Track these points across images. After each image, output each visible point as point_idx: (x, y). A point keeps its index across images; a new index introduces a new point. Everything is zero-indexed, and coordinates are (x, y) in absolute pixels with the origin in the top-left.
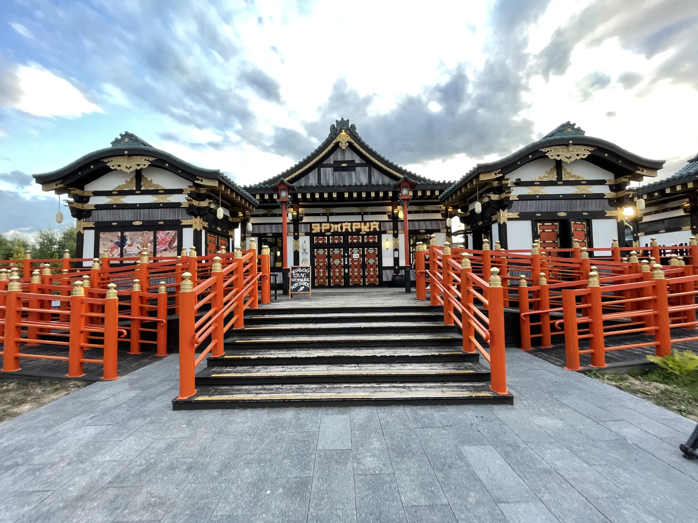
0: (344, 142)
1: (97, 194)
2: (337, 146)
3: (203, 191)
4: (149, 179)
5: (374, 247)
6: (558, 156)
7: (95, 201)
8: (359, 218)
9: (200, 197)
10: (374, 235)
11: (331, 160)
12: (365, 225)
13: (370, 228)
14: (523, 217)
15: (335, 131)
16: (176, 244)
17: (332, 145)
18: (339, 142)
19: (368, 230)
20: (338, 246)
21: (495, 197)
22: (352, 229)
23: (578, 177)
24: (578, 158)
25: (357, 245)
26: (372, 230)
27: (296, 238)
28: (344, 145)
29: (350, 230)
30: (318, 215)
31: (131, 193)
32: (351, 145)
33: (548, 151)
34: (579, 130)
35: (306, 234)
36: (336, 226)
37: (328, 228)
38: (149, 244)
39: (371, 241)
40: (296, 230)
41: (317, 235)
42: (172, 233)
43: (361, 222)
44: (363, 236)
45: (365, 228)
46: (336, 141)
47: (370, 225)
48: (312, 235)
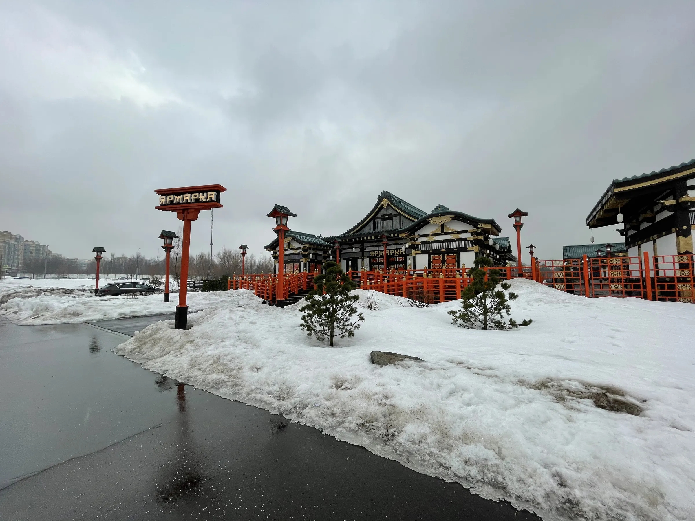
0: (385, 204)
2: (382, 207)
3: (306, 248)
4: (292, 245)
5: (402, 264)
8: (394, 247)
9: (305, 250)
10: (402, 257)
11: (379, 215)
12: (397, 251)
13: (399, 253)
14: (423, 252)
15: (381, 198)
16: (299, 268)
17: (379, 207)
18: (383, 205)
19: (399, 254)
22: (390, 253)
23: (453, 230)
25: (393, 263)
26: (401, 254)
27: (363, 260)
28: (385, 206)
29: (389, 254)
30: (373, 246)
31: (287, 250)
32: (388, 205)
33: (432, 220)
35: (368, 257)
36: (382, 252)
37: (378, 253)
39: (401, 260)
40: (363, 255)
41: (373, 257)
42: (298, 264)
43: (395, 249)
44: (396, 257)
45: (397, 253)
46: (381, 204)
47: (400, 251)
48: (370, 258)
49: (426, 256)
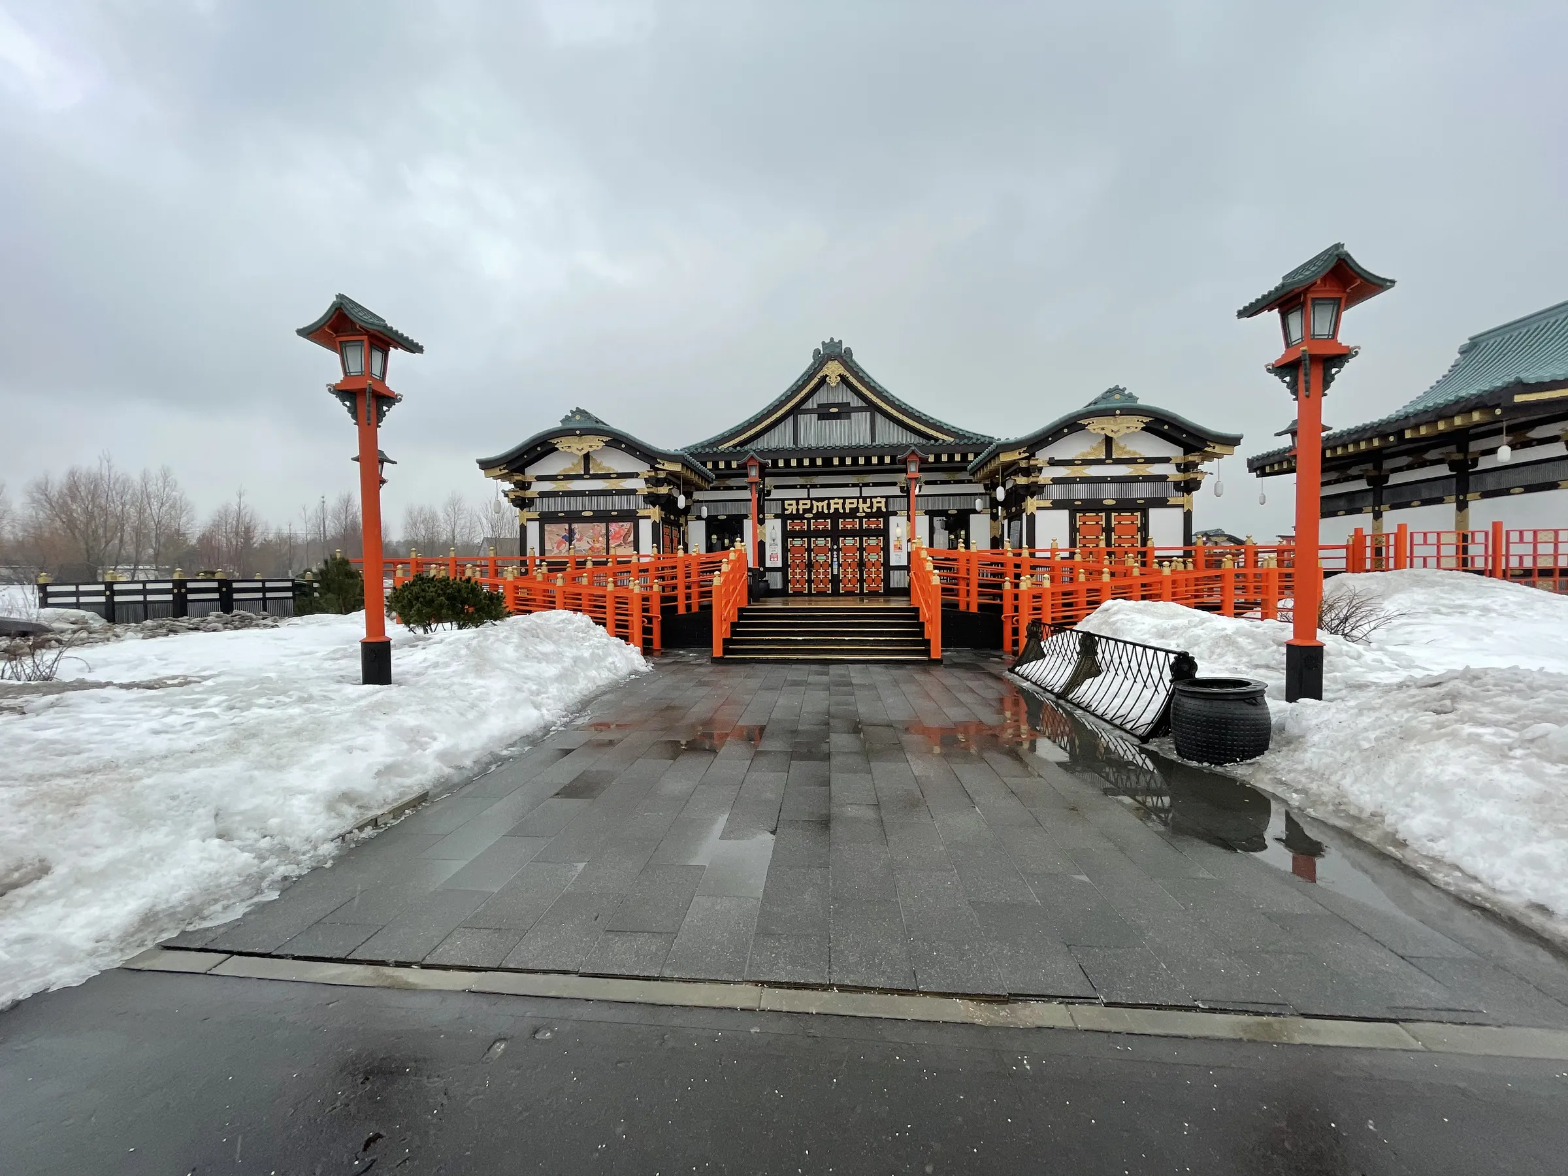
0: (833, 376)
1: (540, 478)
2: (823, 380)
3: (662, 475)
4: (599, 461)
6: (1103, 429)
7: (538, 487)
8: (855, 492)
9: (658, 482)
10: (878, 518)
11: (812, 404)
12: (864, 502)
13: (871, 507)
14: (1057, 505)
15: (821, 359)
16: (631, 538)
17: (815, 380)
18: (827, 376)
19: (869, 510)
20: (823, 534)
21: (1022, 480)
22: (844, 508)
23: (1135, 453)
24: (1128, 431)
25: (852, 533)
26: (874, 510)
28: (833, 381)
29: (841, 511)
30: (794, 487)
31: (579, 477)
32: (844, 379)
33: (1089, 424)
34: (1130, 396)
35: (776, 516)
36: (820, 504)
37: (808, 506)
38: (601, 539)
39: (873, 526)
40: (761, 509)
41: (792, 517)
42: (628, 525)
43: (857, 498)
44: (861, 519)
45: (864, 507)
46: (821, 374)
47: (872, 503)
48: (783, 517)
49: (1064, 514)
